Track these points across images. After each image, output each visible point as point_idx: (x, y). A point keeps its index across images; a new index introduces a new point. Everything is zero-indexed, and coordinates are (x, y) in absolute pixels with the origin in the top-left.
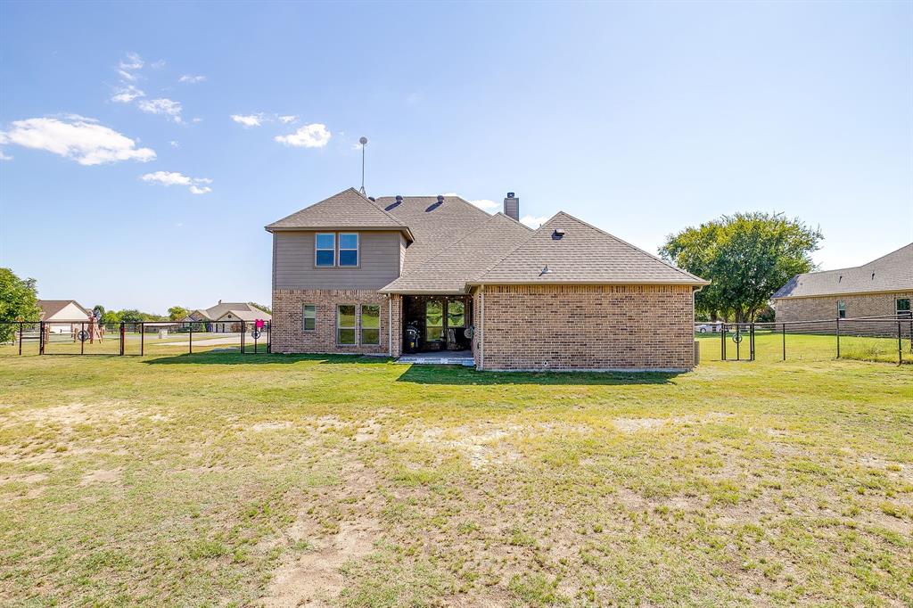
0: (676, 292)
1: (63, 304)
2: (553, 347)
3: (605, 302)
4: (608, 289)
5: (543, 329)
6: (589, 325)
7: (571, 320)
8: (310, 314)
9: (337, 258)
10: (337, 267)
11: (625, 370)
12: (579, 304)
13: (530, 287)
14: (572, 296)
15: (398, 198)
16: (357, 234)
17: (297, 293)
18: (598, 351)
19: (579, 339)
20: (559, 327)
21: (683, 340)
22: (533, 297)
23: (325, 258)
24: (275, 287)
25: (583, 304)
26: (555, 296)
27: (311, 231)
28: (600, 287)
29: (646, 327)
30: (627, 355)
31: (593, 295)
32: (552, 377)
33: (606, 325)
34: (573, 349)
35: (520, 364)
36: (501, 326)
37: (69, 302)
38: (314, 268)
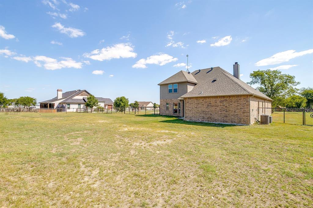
0: (242, 98)
1: (149, 103)
2: (202, 115)
3: (218, 102)
4: (219, 98)
5: (200, 109)
6: (213, 109)
7: (207, 107)
8: (168, 106)
9: (173, 91)
10: (173, 93)
11: (224, 123)
12: (210, 102)
13: (196, 98)
14: (208, 100)
15: (199, 70)
16: (177, 84)
17: (165, 100)
18: (216, 117)
19: (210, 113)
20: (204, 109)
21: (245, 114)
22: (197, 101)
23: (170, 91)
24: (160, 99)
25: (211, 102)
26: (203, 100)
27: (167, 84)
28: (216, 97)
29: (231, 109)
30: (225, 118)
31: (214, 100)
32: (202, 124)
33: (218, 109)
34: (208, 116)
35: (194, 119)
36: (189, 109)
37: (150, 102)
38: (168, 94)
